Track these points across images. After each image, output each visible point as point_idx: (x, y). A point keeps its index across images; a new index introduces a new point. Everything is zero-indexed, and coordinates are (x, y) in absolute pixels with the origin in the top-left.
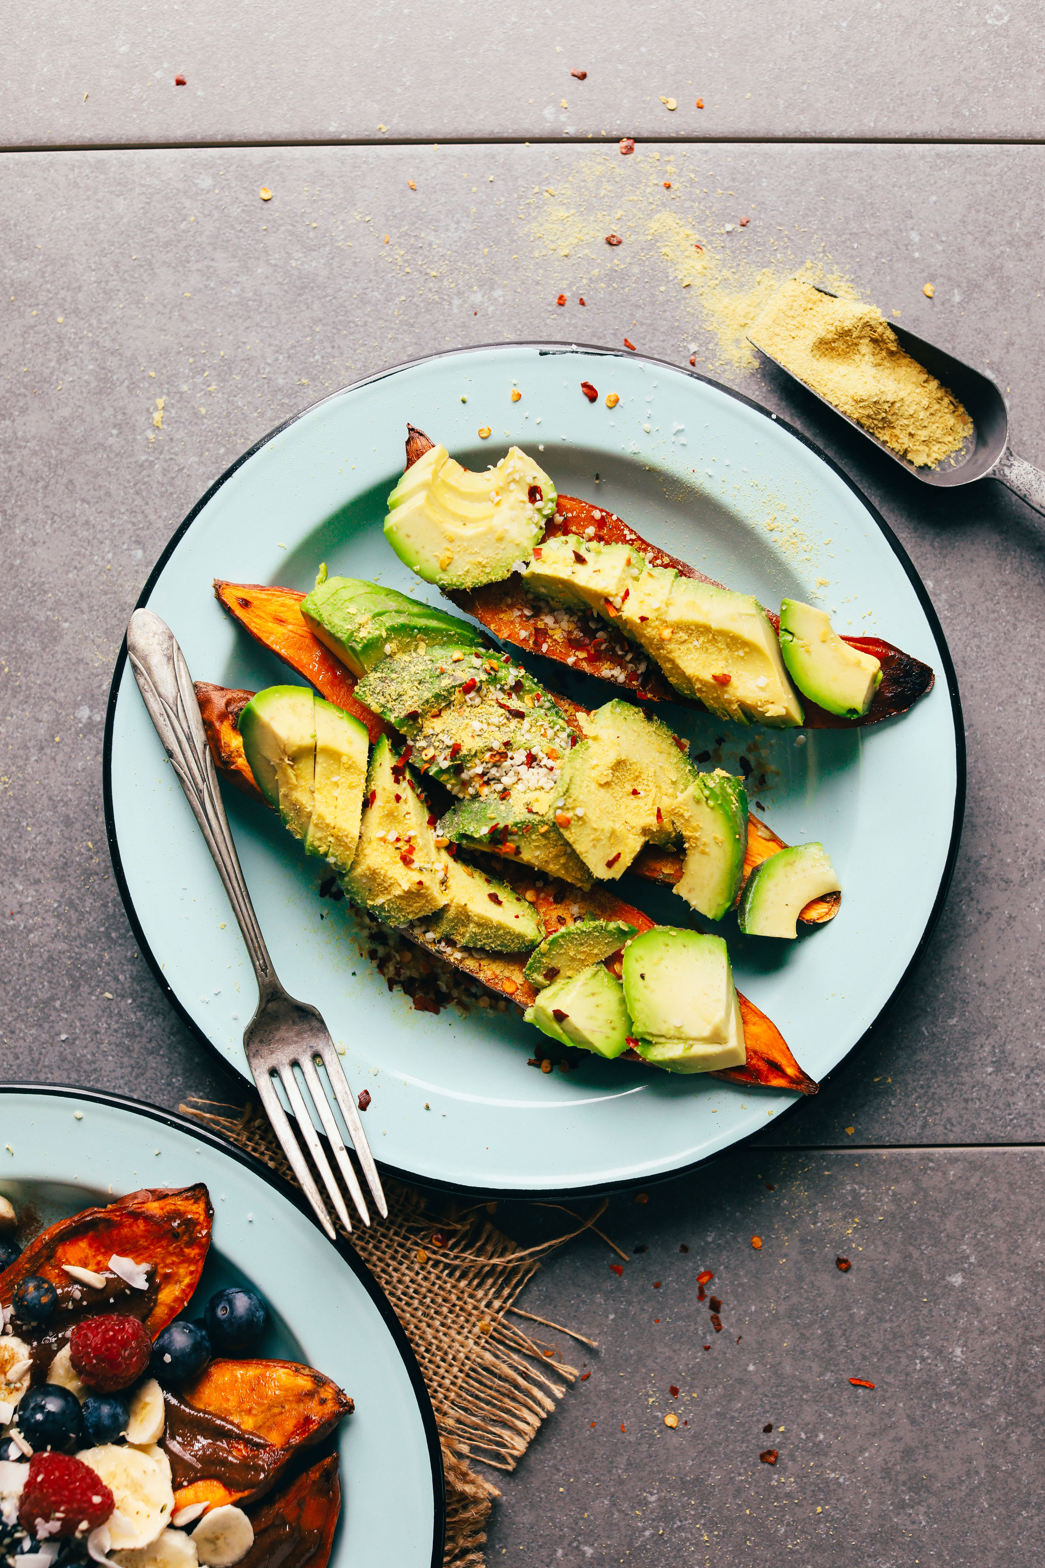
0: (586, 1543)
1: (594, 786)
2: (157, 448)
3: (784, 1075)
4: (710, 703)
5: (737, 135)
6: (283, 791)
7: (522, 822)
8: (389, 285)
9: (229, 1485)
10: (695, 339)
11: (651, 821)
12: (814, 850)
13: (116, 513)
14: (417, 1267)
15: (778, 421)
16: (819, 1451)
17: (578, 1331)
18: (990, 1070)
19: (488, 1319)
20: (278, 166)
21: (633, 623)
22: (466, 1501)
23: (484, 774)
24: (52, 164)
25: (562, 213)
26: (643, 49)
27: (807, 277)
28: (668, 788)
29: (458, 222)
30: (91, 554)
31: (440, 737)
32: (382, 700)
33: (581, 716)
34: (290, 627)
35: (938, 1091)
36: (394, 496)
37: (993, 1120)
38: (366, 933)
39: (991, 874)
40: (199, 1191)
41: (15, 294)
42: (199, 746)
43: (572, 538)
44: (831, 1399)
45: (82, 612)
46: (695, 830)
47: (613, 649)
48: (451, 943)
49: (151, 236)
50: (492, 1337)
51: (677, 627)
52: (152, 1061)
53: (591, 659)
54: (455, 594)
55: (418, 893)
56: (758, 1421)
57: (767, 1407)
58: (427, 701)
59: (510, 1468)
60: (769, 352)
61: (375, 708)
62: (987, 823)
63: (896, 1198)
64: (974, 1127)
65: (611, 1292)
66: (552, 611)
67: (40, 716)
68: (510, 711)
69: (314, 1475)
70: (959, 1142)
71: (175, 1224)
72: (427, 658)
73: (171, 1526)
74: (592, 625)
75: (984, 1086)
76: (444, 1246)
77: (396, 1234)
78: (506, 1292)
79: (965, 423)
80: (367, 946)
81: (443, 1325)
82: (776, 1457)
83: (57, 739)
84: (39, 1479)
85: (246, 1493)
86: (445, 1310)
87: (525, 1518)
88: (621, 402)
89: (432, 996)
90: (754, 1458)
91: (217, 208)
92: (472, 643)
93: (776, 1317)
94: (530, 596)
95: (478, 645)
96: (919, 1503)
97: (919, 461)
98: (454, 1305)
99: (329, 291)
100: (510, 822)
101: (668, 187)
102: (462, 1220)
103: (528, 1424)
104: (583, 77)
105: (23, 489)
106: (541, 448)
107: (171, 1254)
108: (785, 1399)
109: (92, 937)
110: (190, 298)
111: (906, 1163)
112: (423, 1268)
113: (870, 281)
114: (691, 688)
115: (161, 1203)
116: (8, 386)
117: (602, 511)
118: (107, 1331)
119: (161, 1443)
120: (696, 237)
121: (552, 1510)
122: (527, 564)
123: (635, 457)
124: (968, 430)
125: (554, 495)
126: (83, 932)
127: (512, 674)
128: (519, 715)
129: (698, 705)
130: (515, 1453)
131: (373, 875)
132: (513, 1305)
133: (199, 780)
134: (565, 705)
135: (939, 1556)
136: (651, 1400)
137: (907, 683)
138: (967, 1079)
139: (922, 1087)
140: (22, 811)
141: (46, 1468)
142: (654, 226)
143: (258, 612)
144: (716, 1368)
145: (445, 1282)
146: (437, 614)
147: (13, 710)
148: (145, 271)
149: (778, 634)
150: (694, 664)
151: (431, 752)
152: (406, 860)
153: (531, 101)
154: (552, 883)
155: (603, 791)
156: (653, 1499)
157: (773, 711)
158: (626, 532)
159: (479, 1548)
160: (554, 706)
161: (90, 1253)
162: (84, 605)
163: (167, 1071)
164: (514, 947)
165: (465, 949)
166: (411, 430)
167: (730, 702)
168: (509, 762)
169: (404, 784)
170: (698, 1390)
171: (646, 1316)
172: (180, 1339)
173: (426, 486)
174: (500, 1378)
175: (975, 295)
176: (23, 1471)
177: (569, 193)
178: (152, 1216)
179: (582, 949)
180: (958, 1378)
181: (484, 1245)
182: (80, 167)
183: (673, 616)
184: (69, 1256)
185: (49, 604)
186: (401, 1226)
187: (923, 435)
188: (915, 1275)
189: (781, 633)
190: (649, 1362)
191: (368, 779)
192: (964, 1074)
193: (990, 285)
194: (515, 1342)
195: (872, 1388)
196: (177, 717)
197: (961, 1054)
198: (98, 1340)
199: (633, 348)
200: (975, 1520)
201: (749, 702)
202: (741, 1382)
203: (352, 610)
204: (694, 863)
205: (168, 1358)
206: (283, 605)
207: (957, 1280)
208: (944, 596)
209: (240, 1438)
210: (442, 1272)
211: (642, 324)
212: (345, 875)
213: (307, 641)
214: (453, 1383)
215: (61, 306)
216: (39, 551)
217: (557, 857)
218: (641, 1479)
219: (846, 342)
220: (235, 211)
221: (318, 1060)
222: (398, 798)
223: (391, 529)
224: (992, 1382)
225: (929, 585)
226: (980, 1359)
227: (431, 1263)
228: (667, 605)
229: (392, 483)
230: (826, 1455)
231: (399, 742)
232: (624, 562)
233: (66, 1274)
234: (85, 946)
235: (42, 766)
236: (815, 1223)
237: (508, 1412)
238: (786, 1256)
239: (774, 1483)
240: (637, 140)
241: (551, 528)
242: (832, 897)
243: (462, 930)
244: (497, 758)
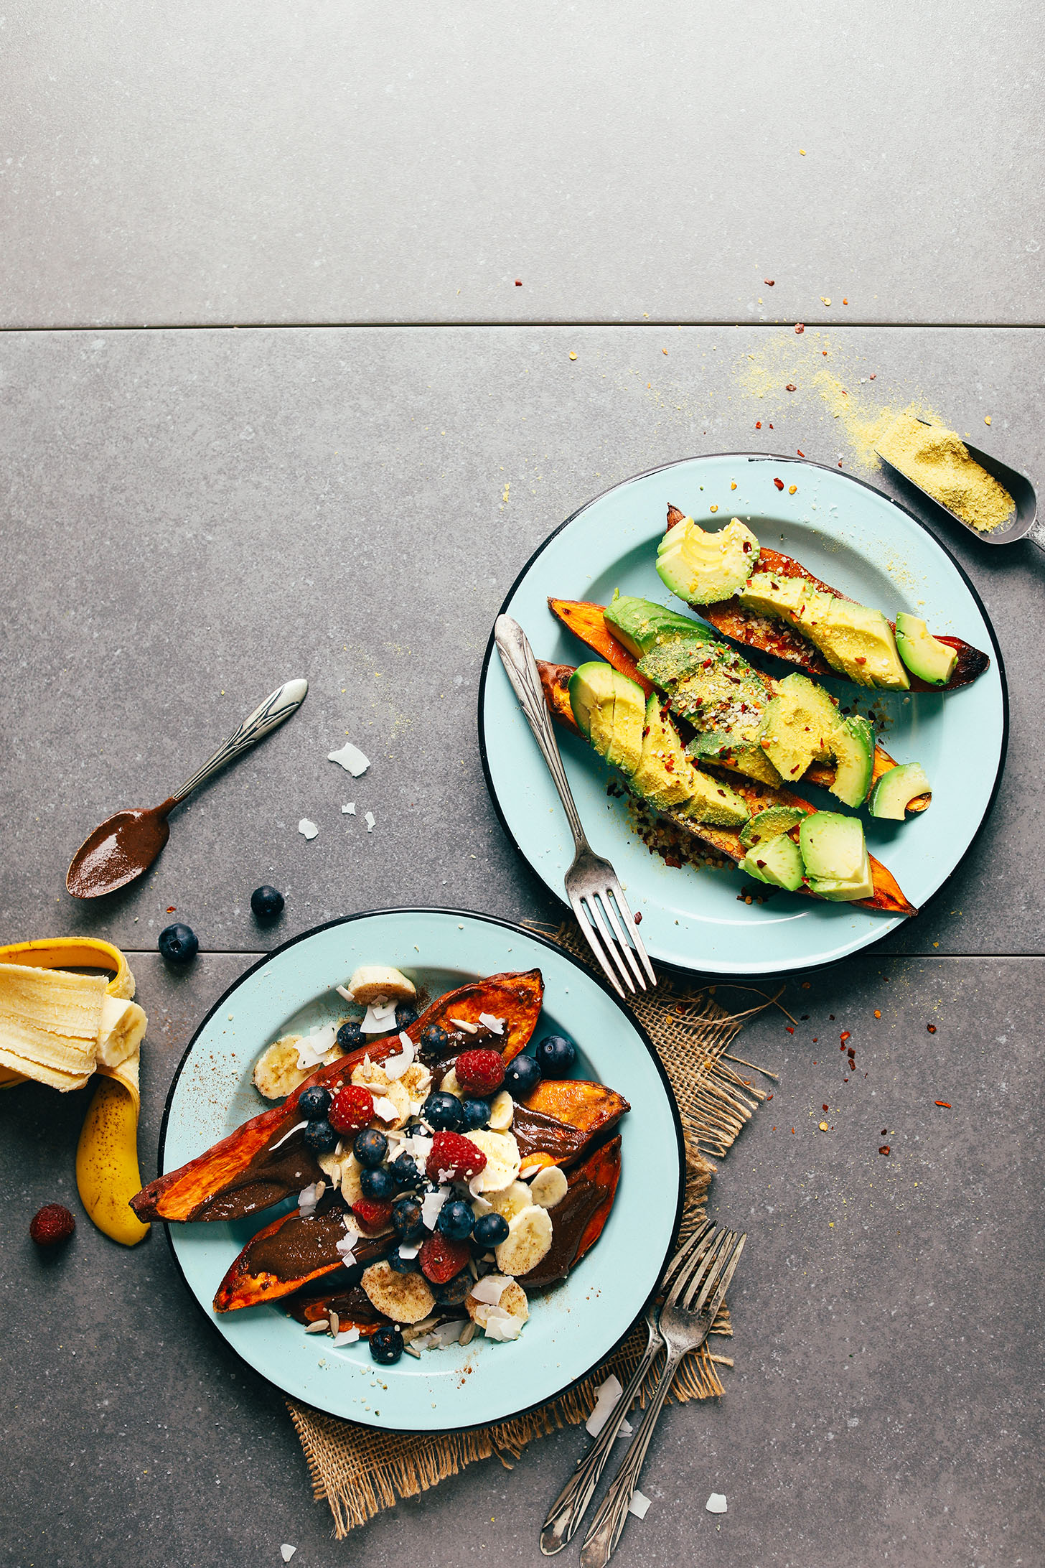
0: (769, 1204)
1: (783, 725)
2: (505, 515)
3: (897, 904)
4: (853, 675)
5: (868, 322)
6: (594, 725)
7: (740, 746)
8: (651, 415)
9: (553, 1154)
10: (841, 450)
11: (818, 747)
12: (914, 767)
13: (479, 556)
14: (665, 1027)
15: (895, 503)
16: (916, 1147)
17: (766, 1069)
18: (1024, 908)
19: (709, 1060)
20: (581, 338)
21: (808, 626)
22: (696, 1173)
23: (716, 717)
24: (437, 334)
25: (759, 370)
26: (810, 267)
27: (912, 412)
28: (826, 727)
29: (694, 376)
30: (464, 580)
31: (690, 694)
32: (655, 672)
33: (774, 682)
34: (594, 627)
35: (991, 920)
36: (661, 548)
37: (1025, 939)
38: (636, 818)
39: (1024, 785)
40: (536, 974)
41: (415, 416)
42: (540, 699)
43: (769, 574)
44: (924, 1114)
45: (458, 617)
46: (843, 752)
47: (793, 642)
48: (694, 820)
49: (500, 381)
50: (712, 1071)
51: (834, 629)
52: (500, 898)
53: (779, 648)
54: (699, 608)
55: (675, 788)
56: (878, 1127)
57: (884, 1119)
58: (682, 672)
59: (722, 1155)
60: (889, 460)
61: (650, 676)
62: (1022, 754)
63: (964, 987)
64: (1013, 943)
65: (786, 1044)
66: (756, 619)
67: (431, 681)
68: (731, 679)
69: (606, 1149)
70: (1004, 953)
71: (521, 994)
72: (681, 646)
73: (519, 1179)
74: (781, 628)
75: (1020, 918)
76: (683, 1013)
77: (653, 1006)
78: (721, 1043)
79: (1010, 504)
80: (637, 826)
81: (681, 1063)
82: (889, 1151)
83: (442, 696)
84: (442, 1144)
85: (565, 1159)
86: (683, 1054)
87: (731, 1188)
88: (798, 491)
89: (676, 857)
90: (874, 1152)
91: (542, 364)
92: (707, 638)
93: (889, 1061)
94: (743, 609)
95: (710, 639)
96: (979, 1182)
97: (981, 528)
98: (689, 1051)
99: (613, 417)
100: (732, 746)
101: (825, 354)
102: (695, 996)
103: (734, 1127)
104: (772, 284)
105: (420, 539)
106: (749, 518)
107: (517, 1013)
108: (894, 1114)
109: (464, 820)
110: (525, 421)
111: (971, 966)
112: (669, 1028)
113: (951, 414)
114: (842, 666)
115: (513, 981)
116: (410, 474)
117: (787, 557)
118: (481, 1056)
119: (510, 1130)
120: (842, 386)
121: (748, 1183)
122: (743, 590)
123: (806, 524)
124: (1013, 508)
125: (759, 548)
126: (457, 817)
127: (732, 657)
128: (737, 681)
129: (845, 677)
130: (726, 1145)
131: (649, 777)
132: (725, 1052)
133: (540, 719)
134: (763, 676)
135: (992, 1215)
136: (811, 1113)
137: (973, 664)
138: (1009, 914)
139: (981, 918)
140: (419, 741)
141: (445, 1139)
142: (816, 379)
143: (575, 618)
144: (852, 1093)
145: (684, 1037)
146: (686, 620)
147: (414, 678)
148: (497, 403)
149: (894, 634)
150: (843, 651)
151: (684, 703)
152: (669, 769)
153: (739, 299)
154: (755, 785)
155: (788, 727)
156: (812, 1176)
157: (892, 680)
158: (802, 570)
159: (703, 1205)
160: (757, 677)
161: (468, 1011)
162: (459, 613)
163: (509, 904)
164: (733, 823)
165: (703, 824)
166: (670, 507)
167: (866, 675)
168: (731, 710)
169: (667, 723)
170: (840, 1107)
171: (808, 1060)
172: (523, 1065)
173: (682, 541)
174: (718, 1098)
175: (1017, 424)
176: (430, 1143)
177: (763, 357)
178: (507, 989)
179: (774, 824)
180: (1003, 1102)
181: (708, 1013)
182: (455, 337)
183: (831, 622)
184: (454, 1013)
185: (437, 611)
186: (656, 1001)
187: (984, 511)
188: (977, 1036)
189: (897, 633)
190: (810, 1089)
191: (646, 720)
192: (1007, 910)
193: (1027, 417)
194: (727, 1075)
195: (949, 1108)
196: (527, 681)
197: (1006, 898)
198: (476, 1062)
199: (803, 456)
200: (1014, 1193)
201: (877, 674)
202: (867, 1102)
203: (637, 616)
204: (842, 773)
205: (516, 1076)
206: (590, 614)
207: (1003, 1040)
208: (996, 612)
209: (560, 1127)
210: (681, 1030)
211: (809, 441)
212: (631, 777)
213: (605, 635)
214: (687, 1101)
215: (444, 424)
216: (430, 578)
217: (760, 767)
218: (804, 1164)
219: (937, 453)
220: (554, 366)
221: (610, 893)
222: (664, 731)
223: (660, 567)
224: (1025, 1105)
225: (987, 605)
226: (1017, 1090)
227: (675, 1024)
228: (828, 615)
229: (659, 539)
230: (920, 1150)
231: (663, 696)
232: (802, 589)
233: (453, 1024)
234: (459, 826)
235: (432, 712)
236: (914, 1003)
237: (722, 1119)
238: (895, 1023)
239: (888, 1167)
240: (806, 325)
241: (757, 568)
242: (926, 796)
243: (701, 812)
244: (724, 707)
